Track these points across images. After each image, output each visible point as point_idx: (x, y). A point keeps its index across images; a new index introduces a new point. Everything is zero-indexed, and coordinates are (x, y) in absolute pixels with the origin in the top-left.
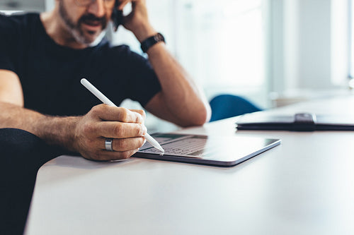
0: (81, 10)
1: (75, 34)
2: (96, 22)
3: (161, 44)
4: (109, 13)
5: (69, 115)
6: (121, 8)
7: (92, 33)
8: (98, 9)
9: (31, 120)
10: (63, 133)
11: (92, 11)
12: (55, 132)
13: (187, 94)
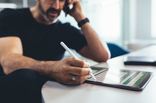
0: (49, 6)
1: (45, 17)
2: (55, 12)
3: (88, 23)
4: (62, 8)
5: (49, 60)
6: (68, 6)
7: (53, 17)
8: (56, 6)
9: (29, 62)
10: (47, 69)
11: (53, 6)
12: (42, 68)
13: (100, 47)
